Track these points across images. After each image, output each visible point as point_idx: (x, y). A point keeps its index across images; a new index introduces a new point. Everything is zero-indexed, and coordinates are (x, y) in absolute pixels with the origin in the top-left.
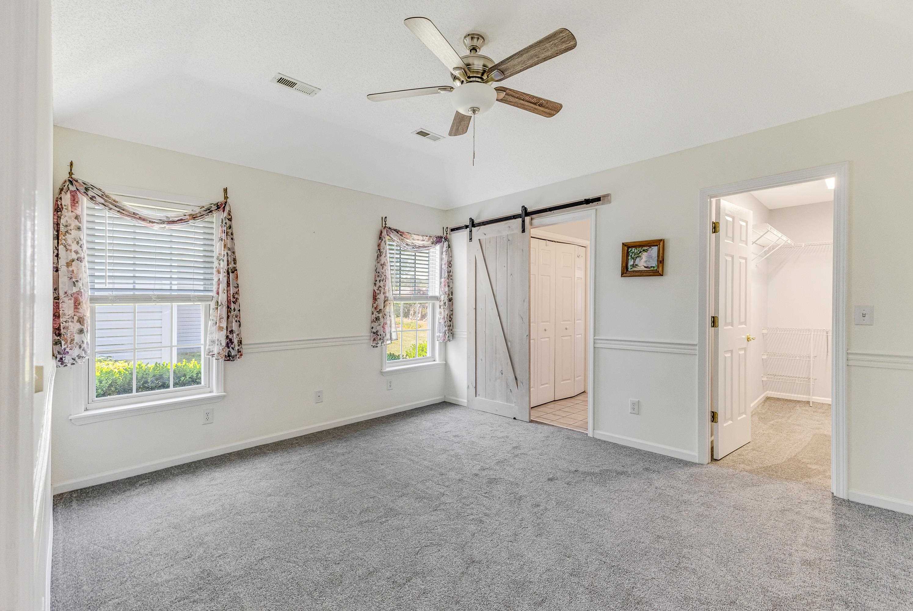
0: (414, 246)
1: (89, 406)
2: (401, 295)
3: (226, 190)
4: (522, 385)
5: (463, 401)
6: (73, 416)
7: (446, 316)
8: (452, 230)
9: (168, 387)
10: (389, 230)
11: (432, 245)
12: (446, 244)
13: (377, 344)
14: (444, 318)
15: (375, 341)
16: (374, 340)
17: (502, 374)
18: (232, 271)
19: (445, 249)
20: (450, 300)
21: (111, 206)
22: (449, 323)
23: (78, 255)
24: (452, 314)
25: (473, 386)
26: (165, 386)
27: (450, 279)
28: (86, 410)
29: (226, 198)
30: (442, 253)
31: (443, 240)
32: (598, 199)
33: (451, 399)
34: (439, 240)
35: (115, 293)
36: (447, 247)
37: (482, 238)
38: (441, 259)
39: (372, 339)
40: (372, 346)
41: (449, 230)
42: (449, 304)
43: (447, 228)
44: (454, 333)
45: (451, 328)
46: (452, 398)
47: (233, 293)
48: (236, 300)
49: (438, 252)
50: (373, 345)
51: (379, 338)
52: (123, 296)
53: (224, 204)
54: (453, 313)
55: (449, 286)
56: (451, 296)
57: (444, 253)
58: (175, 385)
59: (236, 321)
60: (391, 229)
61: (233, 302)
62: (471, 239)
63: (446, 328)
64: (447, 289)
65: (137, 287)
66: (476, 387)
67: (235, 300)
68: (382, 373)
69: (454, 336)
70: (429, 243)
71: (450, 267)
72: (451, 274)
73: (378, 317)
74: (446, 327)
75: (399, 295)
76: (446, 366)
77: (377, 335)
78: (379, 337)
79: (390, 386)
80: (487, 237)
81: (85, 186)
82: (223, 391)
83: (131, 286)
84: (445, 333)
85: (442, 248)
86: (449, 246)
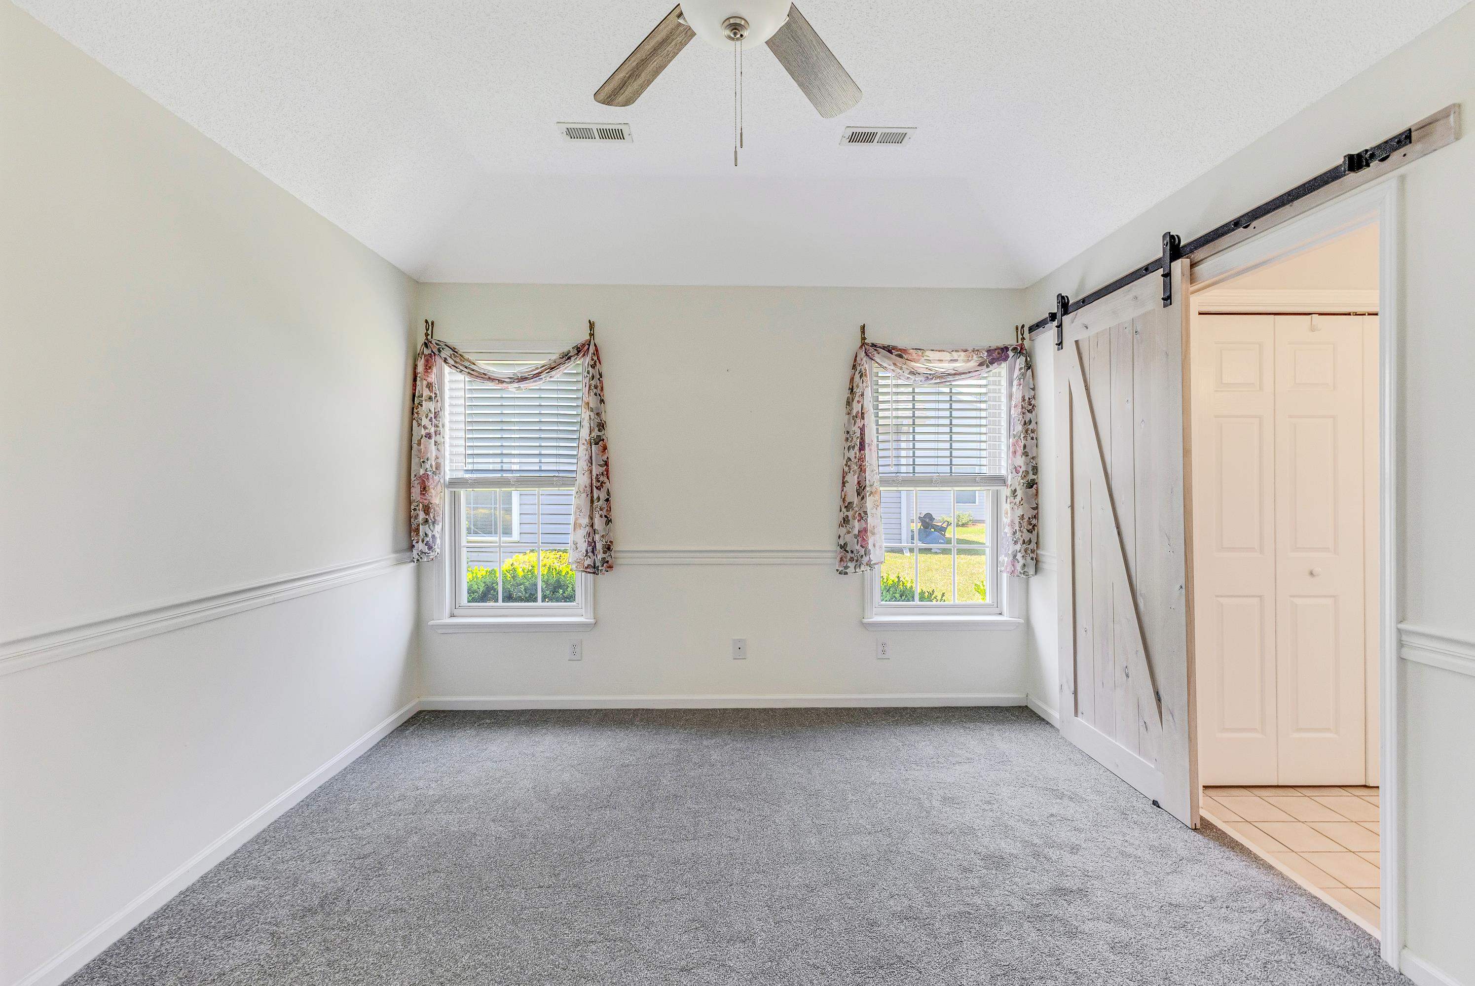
0: (928, 375)
1: (456, 612)
2: (916, 475)
3: (592, 325)
4: (1171, 718)
5: (1054, 715)
6: (435, 621)
7: (1017, 520)
8: (1031, 329)
9: (535, 600)
10: (871, 349)
11: (979, 368)
12: (1021, 362)
13: (846, 567)
14: (1012, 522)
15: (842, 563)
16: (841, 560)
17: (1127, 676)
18: (599, 442)
19: (1017, 373)
20: (1031, 484)
21: (461, 368)
22: (1027, 536)
23: (427, 431)
24: (1036, 517)
25: (1069, 688)
26: (532, 598)
27: (1029, 438)
28: (452, 616)
29: (592, 335)
30: (1011, 383)
31: (1011, 354)
32: (1405, 139)
33: (1037, 705)
34: (998, 355)
35: (475, 476)
36: (1021, 369)
37: (1082, 335)
38: (1010, 396)
39: (839, 559)
40: (837, 570)
41: (1026, 329)
42: (1026, 493)
43: (1023, 326)
44: (1040, 559)
45: (1033, 546)
46: (1040, 704)
47: (597, 475)
48: (601, 485)
49: (1004, 382)
50: (840, 569)
51: (849, 557)
52: (484, 479)
53: (588, 344)
54: (1037, 513)
55: (1026, 454)
56: (1031, 477)
57: (1015, 383)
58: (544, 598)
59: (601, 516)
60: (876, 346)
61: (597, 488)
62: (1061, 342)
63: (1018, 547)
64: (1020, 461)
65: (506, 467)
66: (1075, 693)
67: (599, 484)
68: (867, 626)
69: (1040, 564)
70: (973, 364)
71: (1028, 411)
72: (1031, 427)
73: (847, 516)
74: (1016, 543)
75: (912, 475)
76: (1028, 628)
77: (845, 550)
78: (849, 555)
79: (884, 652)
80: (1092, 331)
81: (438, 347)
82: (592, 617)
83: (498, 467)
84: (1015, 556)
85: (1011, 371)
86: (1029, 366)
